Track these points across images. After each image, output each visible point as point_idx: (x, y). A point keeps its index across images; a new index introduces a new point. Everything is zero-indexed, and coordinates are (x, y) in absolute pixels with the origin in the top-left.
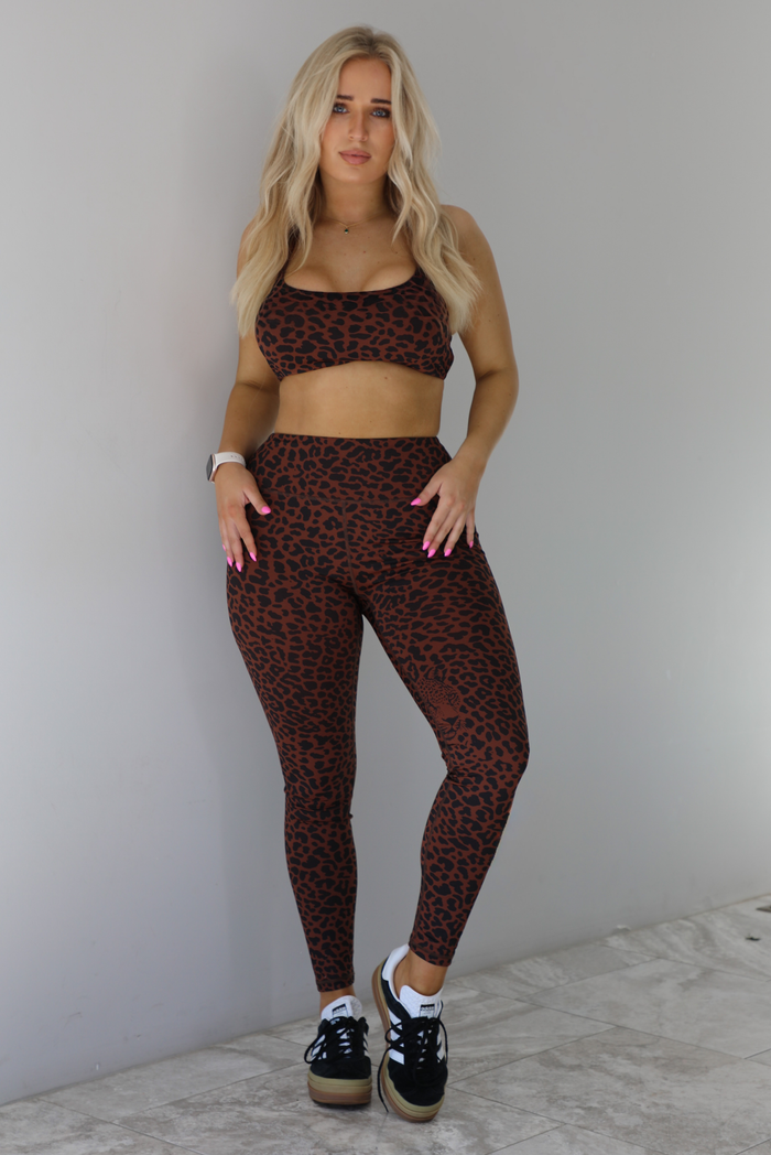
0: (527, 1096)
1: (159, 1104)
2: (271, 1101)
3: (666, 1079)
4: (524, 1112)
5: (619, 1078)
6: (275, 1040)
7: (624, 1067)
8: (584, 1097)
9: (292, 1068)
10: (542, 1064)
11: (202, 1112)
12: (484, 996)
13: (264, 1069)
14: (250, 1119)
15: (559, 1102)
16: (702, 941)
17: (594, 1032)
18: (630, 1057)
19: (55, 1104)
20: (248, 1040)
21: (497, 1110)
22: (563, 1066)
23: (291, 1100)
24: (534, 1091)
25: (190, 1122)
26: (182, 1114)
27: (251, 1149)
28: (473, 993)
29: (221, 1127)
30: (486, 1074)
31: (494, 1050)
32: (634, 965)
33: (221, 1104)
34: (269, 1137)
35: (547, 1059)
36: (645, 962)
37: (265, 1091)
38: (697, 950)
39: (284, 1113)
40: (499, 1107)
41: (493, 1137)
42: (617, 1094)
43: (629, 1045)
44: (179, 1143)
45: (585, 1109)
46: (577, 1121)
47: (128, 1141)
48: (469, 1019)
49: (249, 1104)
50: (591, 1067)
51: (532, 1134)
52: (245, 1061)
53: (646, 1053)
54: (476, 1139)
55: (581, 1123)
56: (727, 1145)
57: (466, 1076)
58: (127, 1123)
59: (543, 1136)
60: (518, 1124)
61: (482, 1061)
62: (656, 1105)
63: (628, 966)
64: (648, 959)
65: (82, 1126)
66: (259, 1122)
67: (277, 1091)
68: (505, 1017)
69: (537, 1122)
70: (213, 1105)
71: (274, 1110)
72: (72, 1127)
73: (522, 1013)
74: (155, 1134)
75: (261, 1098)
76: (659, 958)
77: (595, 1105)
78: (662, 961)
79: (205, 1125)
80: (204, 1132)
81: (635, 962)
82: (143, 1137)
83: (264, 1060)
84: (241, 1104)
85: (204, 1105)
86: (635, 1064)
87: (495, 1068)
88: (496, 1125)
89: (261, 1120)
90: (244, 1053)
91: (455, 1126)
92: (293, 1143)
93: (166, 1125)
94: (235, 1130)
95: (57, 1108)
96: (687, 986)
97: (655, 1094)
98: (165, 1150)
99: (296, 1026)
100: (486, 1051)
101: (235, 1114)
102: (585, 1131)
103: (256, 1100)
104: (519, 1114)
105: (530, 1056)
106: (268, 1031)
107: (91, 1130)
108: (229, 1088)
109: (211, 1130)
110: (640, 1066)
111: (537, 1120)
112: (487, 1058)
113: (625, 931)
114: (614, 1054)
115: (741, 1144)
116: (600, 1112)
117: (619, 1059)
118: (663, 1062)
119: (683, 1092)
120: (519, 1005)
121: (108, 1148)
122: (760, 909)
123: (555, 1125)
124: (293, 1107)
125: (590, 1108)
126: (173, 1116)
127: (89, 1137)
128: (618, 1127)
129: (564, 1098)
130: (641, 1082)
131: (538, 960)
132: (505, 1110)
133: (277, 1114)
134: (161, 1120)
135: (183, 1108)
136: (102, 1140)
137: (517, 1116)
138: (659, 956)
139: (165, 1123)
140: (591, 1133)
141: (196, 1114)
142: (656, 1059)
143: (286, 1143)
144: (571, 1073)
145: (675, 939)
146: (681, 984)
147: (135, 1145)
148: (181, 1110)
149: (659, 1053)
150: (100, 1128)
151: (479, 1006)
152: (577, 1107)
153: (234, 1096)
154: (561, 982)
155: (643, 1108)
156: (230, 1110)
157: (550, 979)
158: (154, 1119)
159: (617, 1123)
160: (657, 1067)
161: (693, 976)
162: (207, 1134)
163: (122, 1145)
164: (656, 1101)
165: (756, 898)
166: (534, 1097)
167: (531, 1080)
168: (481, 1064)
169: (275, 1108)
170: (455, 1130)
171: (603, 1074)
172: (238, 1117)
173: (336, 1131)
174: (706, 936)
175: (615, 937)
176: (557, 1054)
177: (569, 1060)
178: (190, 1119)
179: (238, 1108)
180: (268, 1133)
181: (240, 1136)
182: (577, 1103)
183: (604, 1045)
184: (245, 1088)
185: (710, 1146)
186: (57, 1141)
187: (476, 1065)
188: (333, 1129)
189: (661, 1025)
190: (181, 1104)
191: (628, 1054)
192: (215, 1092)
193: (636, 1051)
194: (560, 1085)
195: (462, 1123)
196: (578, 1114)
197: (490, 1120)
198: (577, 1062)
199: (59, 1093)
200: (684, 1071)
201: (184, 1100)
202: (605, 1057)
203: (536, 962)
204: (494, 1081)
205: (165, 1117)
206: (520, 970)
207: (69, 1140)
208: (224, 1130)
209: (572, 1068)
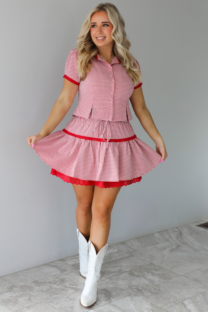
0: (124, 285)
1: (30, 282)
2: (58, 282)
3: (160, 281)
4: (122, 290)
5: (148, 280)
6: (63, 263)
7: (150, 277)
8: (138, 286)
9: (66, 272)
10: (129, 275)
11: (41, 285)
12: (119, 251)
13: (58, 272)
14: (52, 288)
15: (131, 287)
16: (179, 236)
17: (145, 265)
18: (152, 274)
19: (5, 280)
20: (56, 262)
21: (115, 289)
22: (134, 275)
23: (64, 283)
24: (126, 283)
25: (37, 288)
26: (36, 285)
27: (51, 298)
28: (116, 250)
29: (45, 290)
30: (114, 277)
31: (118, 269)
32: (160, 243)
33: (46, 283)
34: (56, 294)
35: (131, 273)
36: (163, 242)
37: (57, 279)
38: (177, 239)
39: (61, 287)
40: (116, 288)
41: (112, 297)
42: (146, 285)
43: (153, 270)
44: (33, 295)
45: (137, 289)
46: (135, 293)
47: (21, 293)
48: (113, 259)
49: (53, 283)
50: (142, 276)
51: (122, 297)
52: (54, 269)
53: (157, 272)
54: (108, 298)
55: (136, 294)
56: (171, 303)
57: (109, 277)
58: (22, 287)
59: (125, 297)
60: (119, 293)
61: (114, 273)
62: (156, 289)
63: (158, 243)
64: (164, 241)
65: (10, 288)
66: (54, 289)
67: (60, 279)
68: (122, 259)
69: (124, 293)
70: (44, 283)
71: (59, 286)
72: (8, 288)
73: (128, 257)
74: (28, 291)
75: (56, 281)
76: (166, 241)
77: (140, 288)
78: (167, 242)
79: (41, 289)
80: (40, 291)
81: (160, 242)
82: (25, 292)
83: (59, 269)
84: (51, 283)
85: (41, 283)
86: (153, 276)
87: (117, 275)
88: (114, 294)
89: (56, 289)
90: (54, 266)
91: (103, 293)
92: (62, 296)
93: (31, 289)
94: (48, 291)
95: (5, 281)
96: (172, 250)
97: (156, 286)
98: (30, 296)
99: (69, 258)
100: (116, 269)
101: (49, 286)
102: (136, 297)
103: (55, 282)
104: (120, 290)
105: (127, 272)
106: (62, 260)
107: (12, 289)
108: (49, 278)
109: (42, 291)
110: (154, 276)
111: (124, 292)
112: (116, 272)
113: (159, 232)
114: (148, 272)
115: (175, 303)
116: (141, 290)
117: (149, 274)
118: (160, 275)
119: (163, 285)
120: (127, 255)
121: (15, 295)
122: (197, 226)
123: (129, 294)
124: (64, 285)
125: (139, 289)
126: (33, 286)
127: (11, 291)
128: (145, 296)
129: (133, 286)
130: (153, 282)
131: (135, 240)
132: (117, 289)
133: (59, 287)
134: (30, 287)
135: (36, 283)
136: (14, 292)
137: (120, 291)
138: (167, 240)
139: (31, 288)
140: (137, 297)
141: (39, 286)
142: (159, 274)
143: (60, 296)
144: (136, 278)
145: (172, 235)
146: (170, 250)
147: (22, 295)
148: (36, 284)
149: (160, 272)
150: (15, 288)
151: (117, 255)
152: (136, 289)
153: (50, 280)
154: (140, 248)
155: (152, 290)
156: (48, 285)
157: (137, 247)
158: (28, 287)
159: (145, 295)
160: (158, 277)
161: (174, 247)
162: (41, 292)
163: (19, 294)
164: (156, 288)
165: (196, 222)
166: (125, 285)
167: (125, 280)
168: (114, 274)
169: (59, 285)
170: (103, 295)
171: (144, 279)
172: (49, 287)
173: (73, 293)
174: (181, 234)
175: (157, 233)
176: (134, 271)
177: (136, 274)
178: (37, 287)
179: (50, 284)
180: (56, 293)
181: (49, 293)
182: (136, 288)
183: (146, 269)
184: (53, 278)
185: (167, 303)
186: (3, 292)
187: (112, 274)
188: (73, 292)
189: (162, 263)
190: (36, 282)
191: (152, 272)
192: (45, 279)
193: (154, 271)
194: (133, 281)
195: (105, 292)
196: (135, 291)
197: (113, 292)
198: (138, 274)
199: (6, 276)
200: (165, 279)
201: (37, 281)
202: (146, 273)
203: (134, 241)
204: (116, 279)
205: (31, 286)
206: (130, 243)
207: (6, 292)
208: (45, 291)
209: (137, 276)
